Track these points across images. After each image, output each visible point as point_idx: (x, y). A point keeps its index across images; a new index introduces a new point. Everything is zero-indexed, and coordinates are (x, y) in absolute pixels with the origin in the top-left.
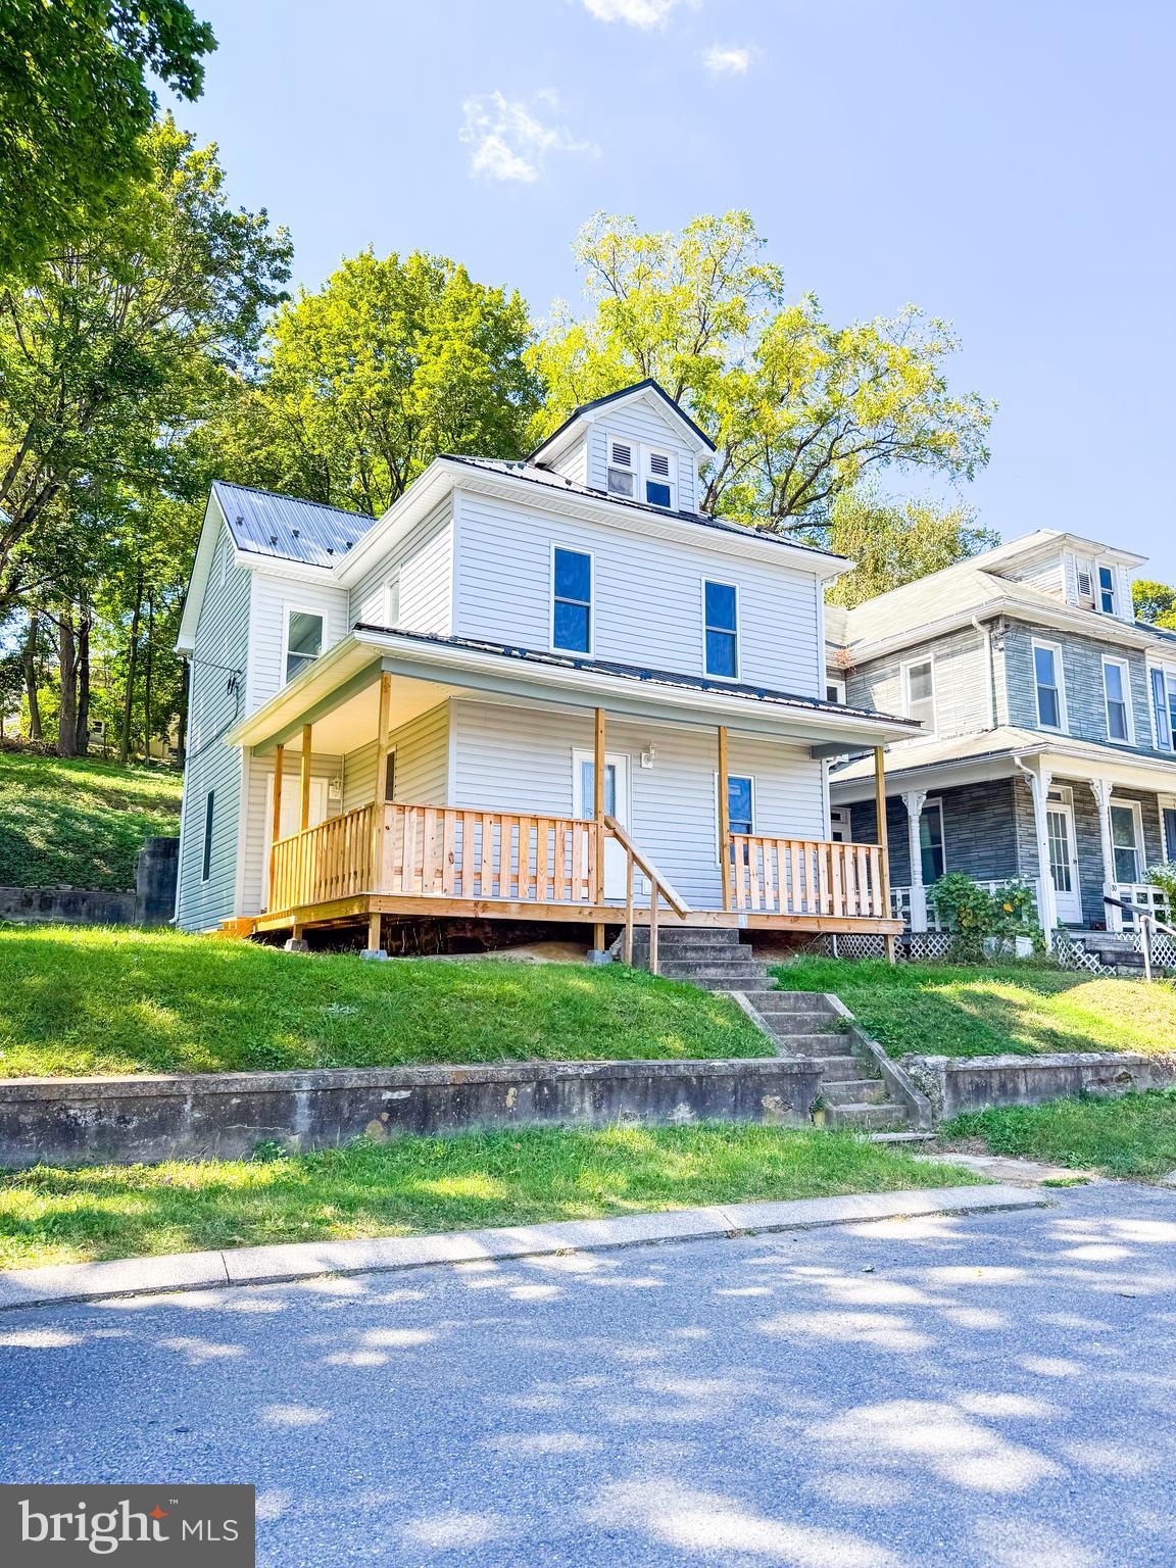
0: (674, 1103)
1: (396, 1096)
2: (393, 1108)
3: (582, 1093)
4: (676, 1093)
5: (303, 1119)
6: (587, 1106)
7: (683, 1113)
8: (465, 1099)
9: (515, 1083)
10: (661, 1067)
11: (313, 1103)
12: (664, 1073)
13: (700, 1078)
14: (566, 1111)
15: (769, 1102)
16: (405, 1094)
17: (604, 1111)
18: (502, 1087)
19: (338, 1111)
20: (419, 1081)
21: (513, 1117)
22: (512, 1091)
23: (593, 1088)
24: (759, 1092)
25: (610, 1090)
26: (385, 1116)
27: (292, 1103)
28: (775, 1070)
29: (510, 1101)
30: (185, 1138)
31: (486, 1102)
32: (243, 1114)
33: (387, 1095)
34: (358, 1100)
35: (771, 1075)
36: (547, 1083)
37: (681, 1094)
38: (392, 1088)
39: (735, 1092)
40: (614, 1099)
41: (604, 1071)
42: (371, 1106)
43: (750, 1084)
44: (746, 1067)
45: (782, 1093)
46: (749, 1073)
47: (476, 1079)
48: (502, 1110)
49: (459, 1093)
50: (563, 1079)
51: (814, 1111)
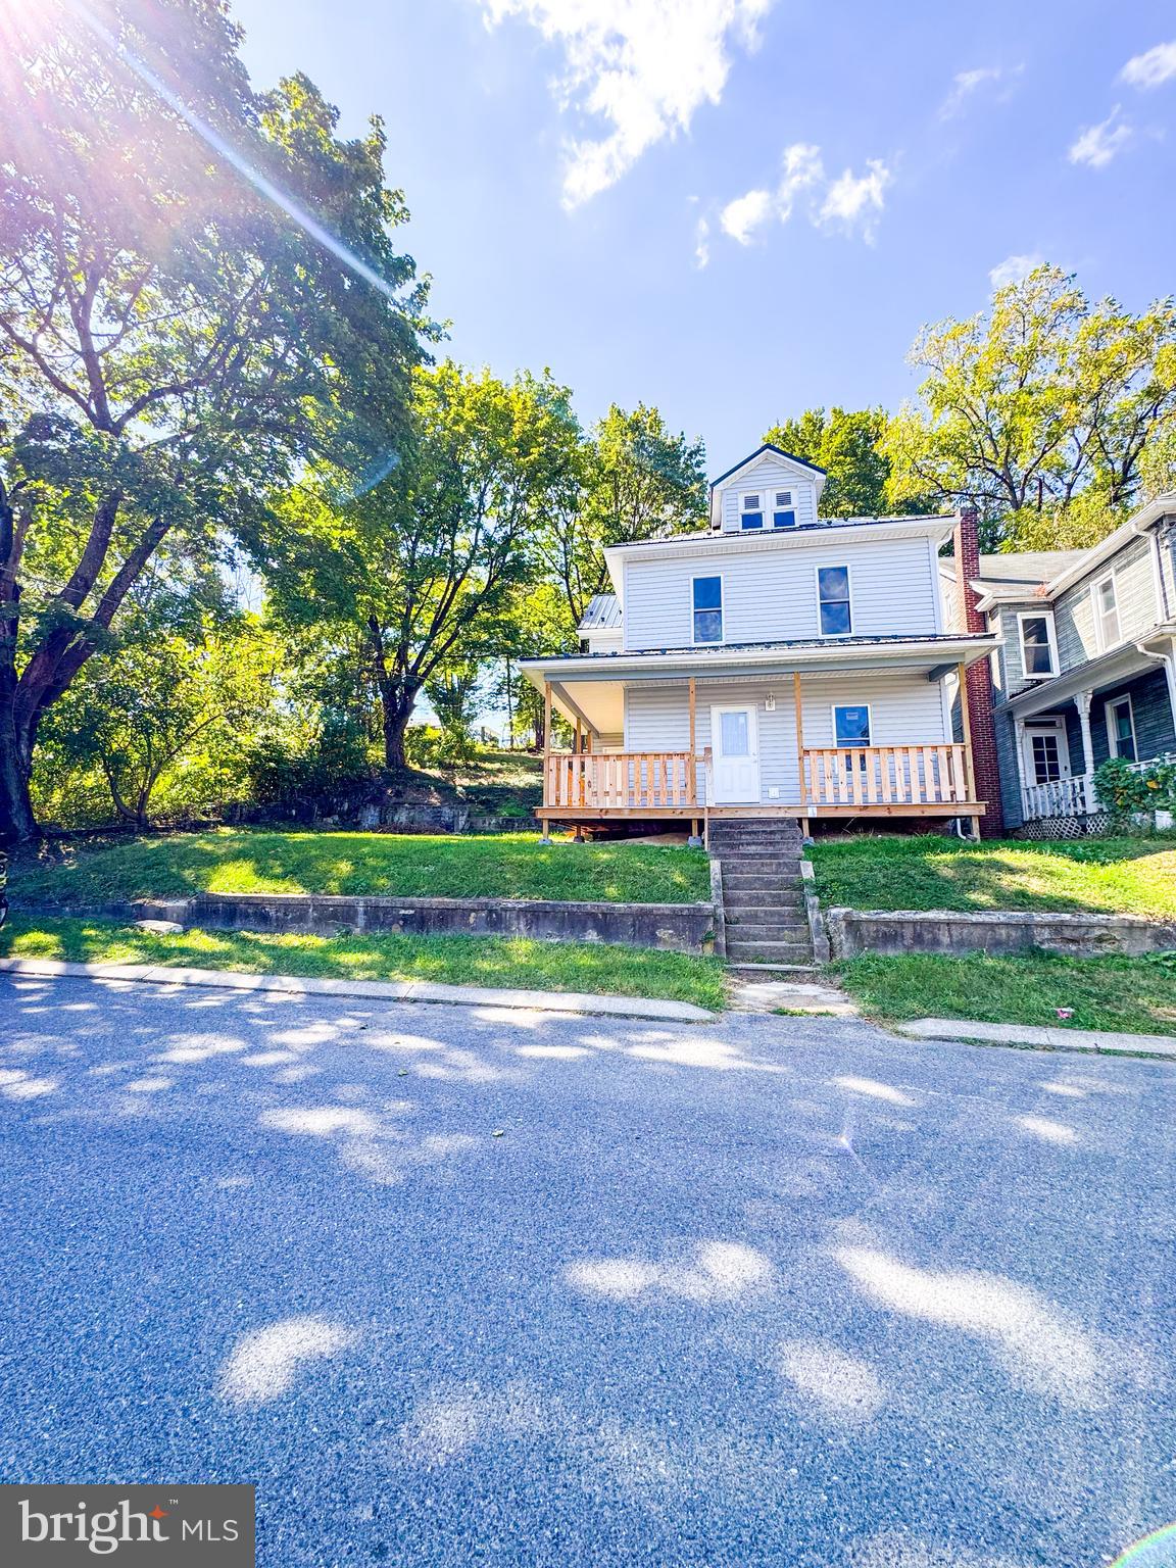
0: (584, 929)
1: (407, 912)
2: (405, 918)
3: (518, 918)
4: (586, 923)
5: (361, 920)
6: (522, 926)
7: (592, 936)
8: (445, 918)
9: (474, 910)
10: (573, 906)
11: (365, 913)
12: (575, 910)
13: (603, 914)
14: (507, 928)
15: (662, 933)
16: (412, 912)
17: (534, 930)
18: (467, 911)
19: (378, 917)
20: (418, 906)
21: (473, 929)
22: (473, 914)
23: (526, 916)
24: (654, 926)
25: (538, 918)
26: (401, 922)
27: (356, 911)
28: (667, 912)
29: (472, 920)
30: (310, 925)
31: (457, 919)
32: (334, 915)
33: (402, 912)
34: (388, 913)
35: (663, 914)
36: (495, 911)
37: (590, 923)
38: (403, 908)
39: (634, 925)
40: (540, 924)
41: (532, 906)
42: (394, 917)
43: (647, 921)
44: (642, 909)
45: (675, 928)
46: (643, 913)
47: (450, 907)
48: (467, 925)
49: (441, 913)
50: (506, 910)
51: (705, 941)
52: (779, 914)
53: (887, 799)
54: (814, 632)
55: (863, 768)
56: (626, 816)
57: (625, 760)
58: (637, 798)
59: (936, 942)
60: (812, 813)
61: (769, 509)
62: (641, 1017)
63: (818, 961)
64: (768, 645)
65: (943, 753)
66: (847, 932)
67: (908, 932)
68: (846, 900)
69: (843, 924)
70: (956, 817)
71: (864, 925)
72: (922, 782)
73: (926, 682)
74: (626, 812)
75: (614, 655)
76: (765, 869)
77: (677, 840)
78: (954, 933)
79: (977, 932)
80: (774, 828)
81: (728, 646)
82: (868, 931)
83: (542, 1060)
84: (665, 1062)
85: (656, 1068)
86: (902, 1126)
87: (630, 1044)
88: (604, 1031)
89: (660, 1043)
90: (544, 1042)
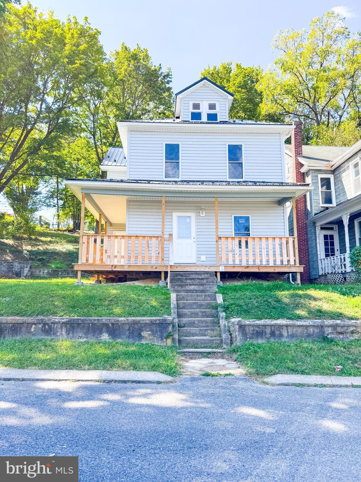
0: (101, 333)
3: (61, 328)
4: (102, 329)
6: (64, 333)
7: (105, 337)
8: (16, 329)
9: (35, 324)
10: (95, 320)
12: (96, 322)
13: (113, 324)
14: (55, 334)
15: (145, 334)
17: (71, 335)
21: (34, 335)
22: (34, 326)
23: (66, 327)
24: (141, 330)
25: (73, 327)
28: (148, 322)
29: (33, 330)
31: (23, 329)
35: (146, 323)
36: (48, 324)
37: (104, 329)
39: (129, 330)
40: (75, 331)
41: (70, 321)
43: (136, 327)
44: (134, 320)
45: (152, 331)
46: (135, 323)
47: (19, 322)
48: (30, 332)
49: (13, 326)
50: (54, 323)
51: (167, 338)
52: (206, 322)
53: (258, 263)
54: (225, 177)
55: (247, 247)
56: (126, 269)
57: (127, 239)
58: (133, 259)
59: (281, 336)
60: (222, 269)
61: (205, 111)
62: (133, 382)
63: (225, 346)
64: (202, 182)
65: (284, 241)
66: (239, 331)
67: (268, 330)
68: (239, 314)
69: (237, 327)
70: (289, 273)
71: (247, 327)
72: (274, 255)
73: (277, 205)
74: (126, 267)
75: (122, 181)
76: (199, 298)
77: (153, 282)
78: (289, 330)
79: (300, 330)
80: (203, 276)
81: (182, 181)
82: (249, 330)
83: (77, 409)
84: (148, 406)
85: (142, 410)
86: (269, 430)
87: (127, 397)
88: (113, 391)
89: (145, 395)
90: (78, 399)
